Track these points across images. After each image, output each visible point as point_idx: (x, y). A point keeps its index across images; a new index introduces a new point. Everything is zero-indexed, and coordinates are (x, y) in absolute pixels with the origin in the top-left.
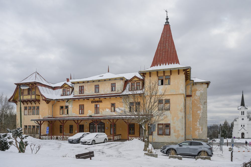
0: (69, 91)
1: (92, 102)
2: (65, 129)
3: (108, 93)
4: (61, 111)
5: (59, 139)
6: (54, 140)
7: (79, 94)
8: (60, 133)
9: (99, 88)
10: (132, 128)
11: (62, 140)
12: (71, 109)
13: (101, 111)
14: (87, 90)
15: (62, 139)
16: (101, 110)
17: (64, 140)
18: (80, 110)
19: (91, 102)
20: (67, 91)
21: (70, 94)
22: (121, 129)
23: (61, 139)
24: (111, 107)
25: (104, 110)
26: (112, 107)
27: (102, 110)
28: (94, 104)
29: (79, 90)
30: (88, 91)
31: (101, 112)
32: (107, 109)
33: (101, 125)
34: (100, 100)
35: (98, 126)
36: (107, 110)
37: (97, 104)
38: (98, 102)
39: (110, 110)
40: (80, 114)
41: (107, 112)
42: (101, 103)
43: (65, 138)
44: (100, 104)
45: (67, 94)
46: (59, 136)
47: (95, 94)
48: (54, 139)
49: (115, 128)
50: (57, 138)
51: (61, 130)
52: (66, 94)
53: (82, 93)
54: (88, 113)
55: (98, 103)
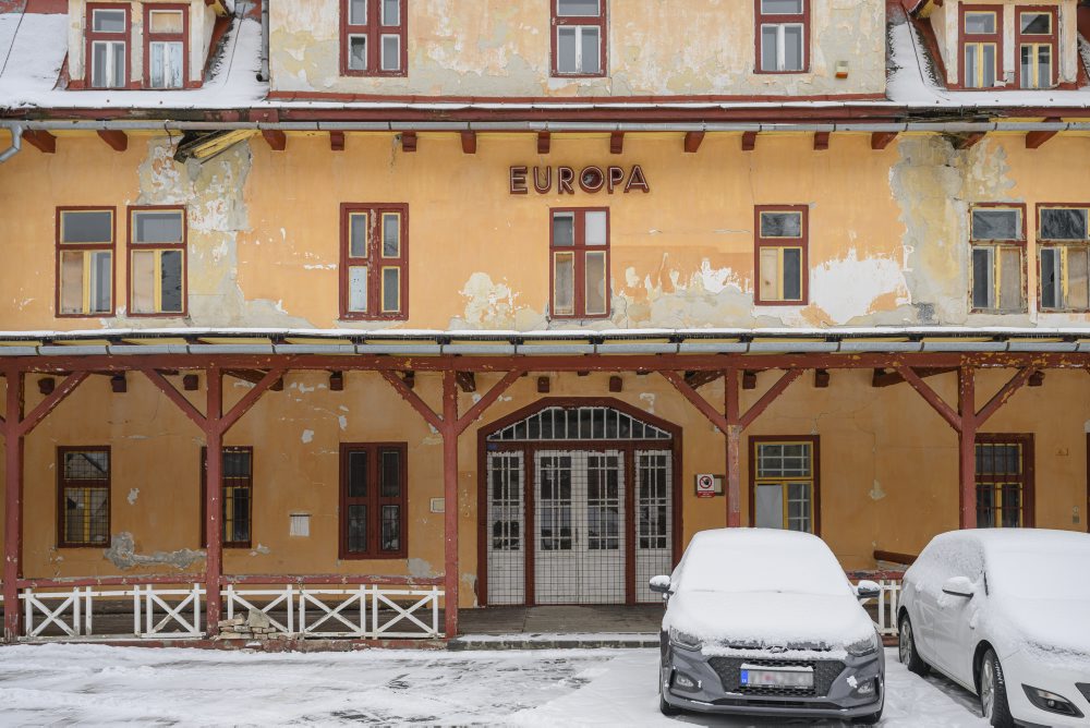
0: (183, 37)
1: (518, 178)
2: (133, 496)
3: (720, 84)
4: (68, 271)
5: (151, 634)
6: (51, 647)
7: (345, 70)
8: (61, 543)
9: (602, 21)
10: (1005, 479)
11: (205, 644)
12: (222, 249)
13: (638, 292)
14: (452, 40)
15: (195, 632)
16: (631, 277)
17: (239, 644)
18: (345, 264)
19: (502, 183)
20: (149, 37)
21: (195, 75)
22: (876, 494)
23: (173, 626)
24: (752, 250)
25: (674, 277)
26: (765, 252)
27: (641, 275)
28: (536, 209)
29: (345, 28)
30: (458, 47)
31: (630, 300)
32: (706, 264)
33: (628, 448)
34: (625, 159)
35: (592, 461)
36: (713, 279)
37: (581, 212)
38: (594, 178)
39: (750, 280)
40: (358, 316)
41: (709, 298)
42: (637, 195)
43: (239, 609)
44: (623, 203)
45: (154, 72)
46: (151, 594)
47: (558, 86)
48: (53, 631)
49: (808, 481)
50: (112, 621)
51: (72, 505)
52: (137, 76)
53: (375, 69)
54: (462, 304)
55: (600, 199)
